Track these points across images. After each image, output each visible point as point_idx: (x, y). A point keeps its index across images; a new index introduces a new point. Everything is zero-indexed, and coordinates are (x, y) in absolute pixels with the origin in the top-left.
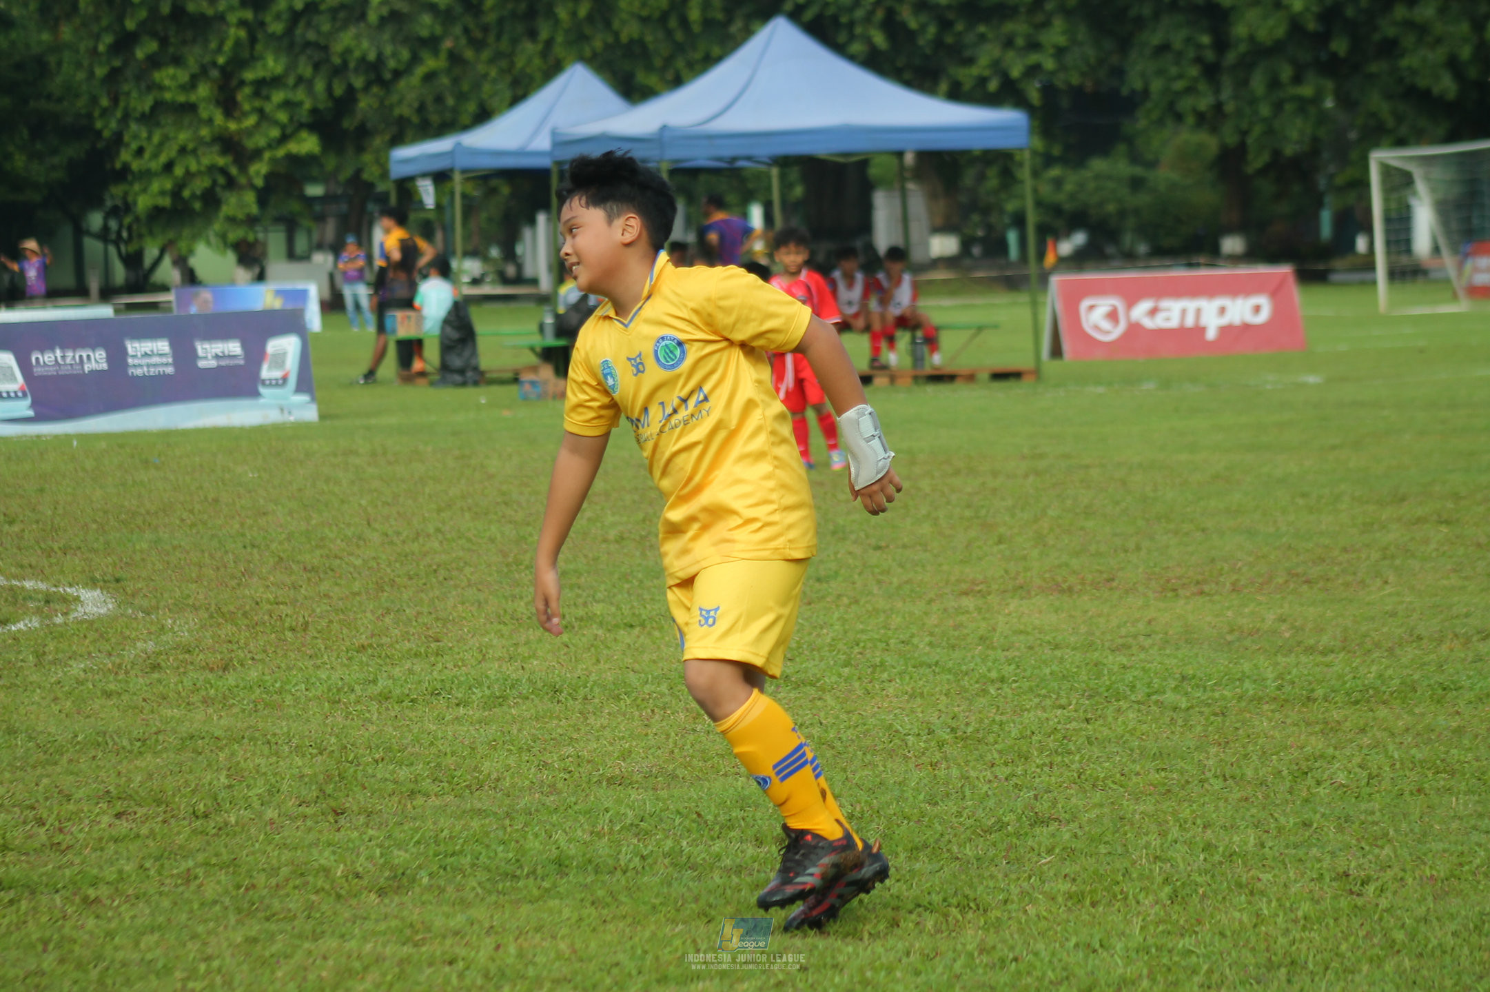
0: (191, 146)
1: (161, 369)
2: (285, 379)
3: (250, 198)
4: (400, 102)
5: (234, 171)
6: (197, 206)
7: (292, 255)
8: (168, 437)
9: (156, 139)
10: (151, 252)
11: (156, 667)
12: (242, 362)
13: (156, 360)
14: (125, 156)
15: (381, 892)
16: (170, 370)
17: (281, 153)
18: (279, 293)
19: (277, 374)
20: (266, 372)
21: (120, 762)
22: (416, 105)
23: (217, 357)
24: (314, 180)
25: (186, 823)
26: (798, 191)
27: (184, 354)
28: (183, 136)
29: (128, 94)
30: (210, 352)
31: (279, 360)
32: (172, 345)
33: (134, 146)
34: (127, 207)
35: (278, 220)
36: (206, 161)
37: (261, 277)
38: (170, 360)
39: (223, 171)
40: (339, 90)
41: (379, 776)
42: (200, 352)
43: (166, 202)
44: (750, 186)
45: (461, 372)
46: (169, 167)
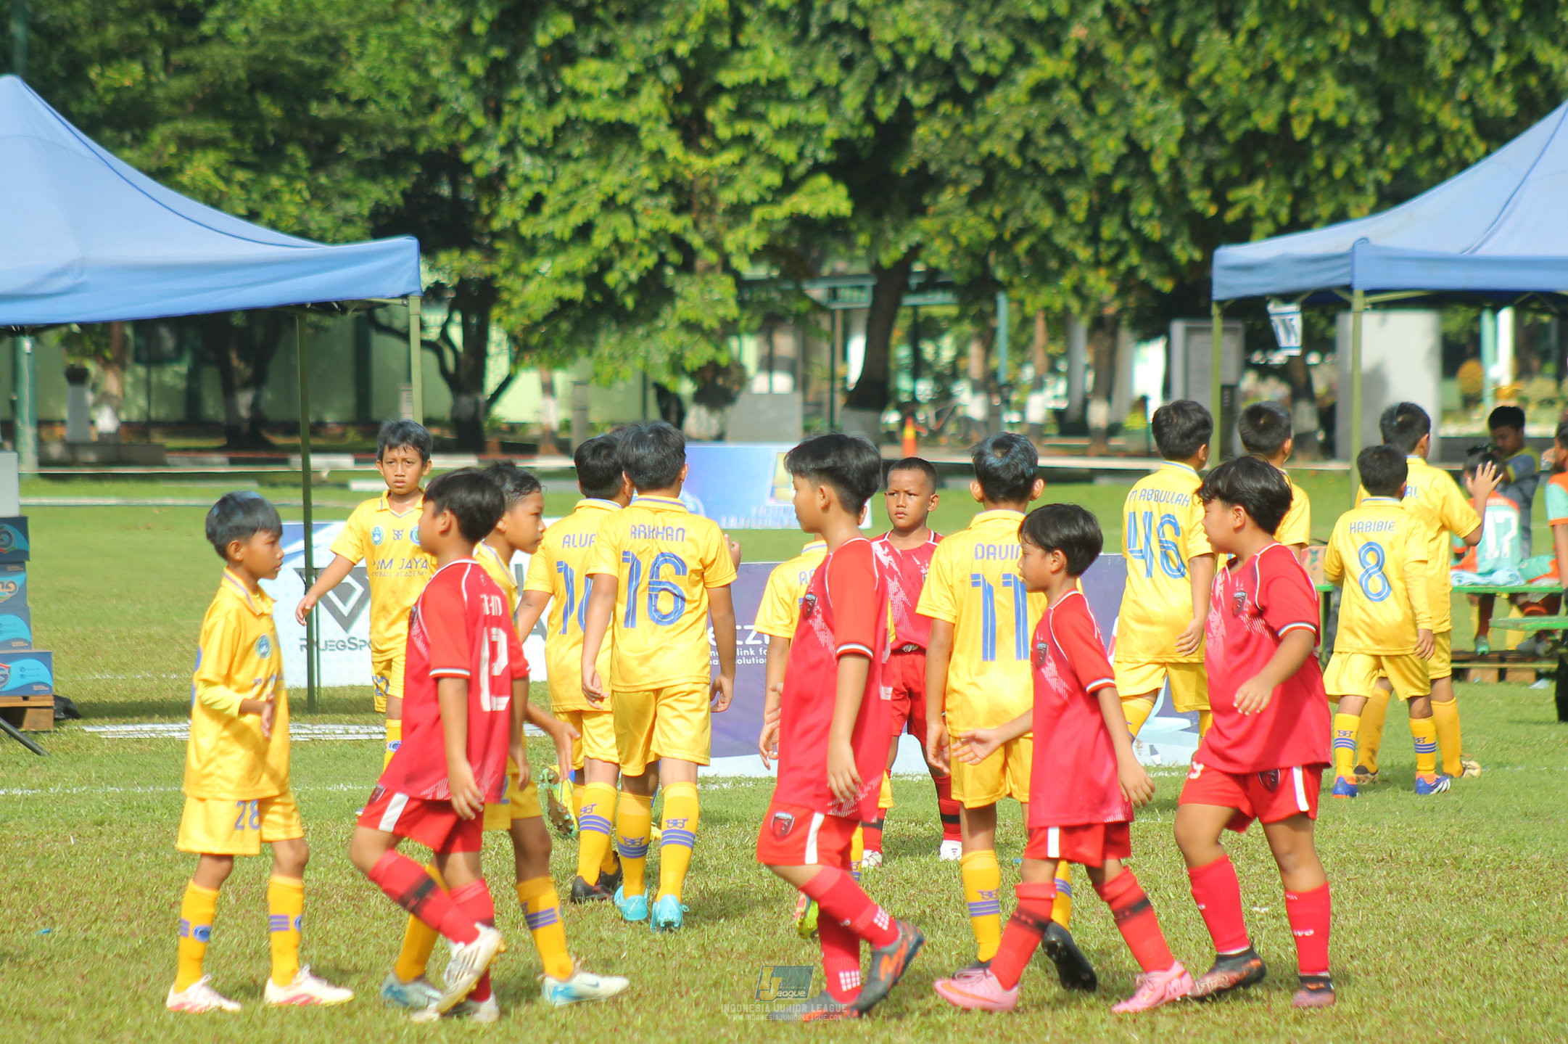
0: (623, 197)
3: (724, 289)
4: (989, 131)
5: (696, 240)
9: (565, 183)
14: (509, 212)
17: (780, 212)
22: (1018, 135)
28: (611, 181)
29: (518, 104)
33: (527, 193)
36: (649, 224)
40: (884, 112)
43: (576, 292)
46: (584, 232)
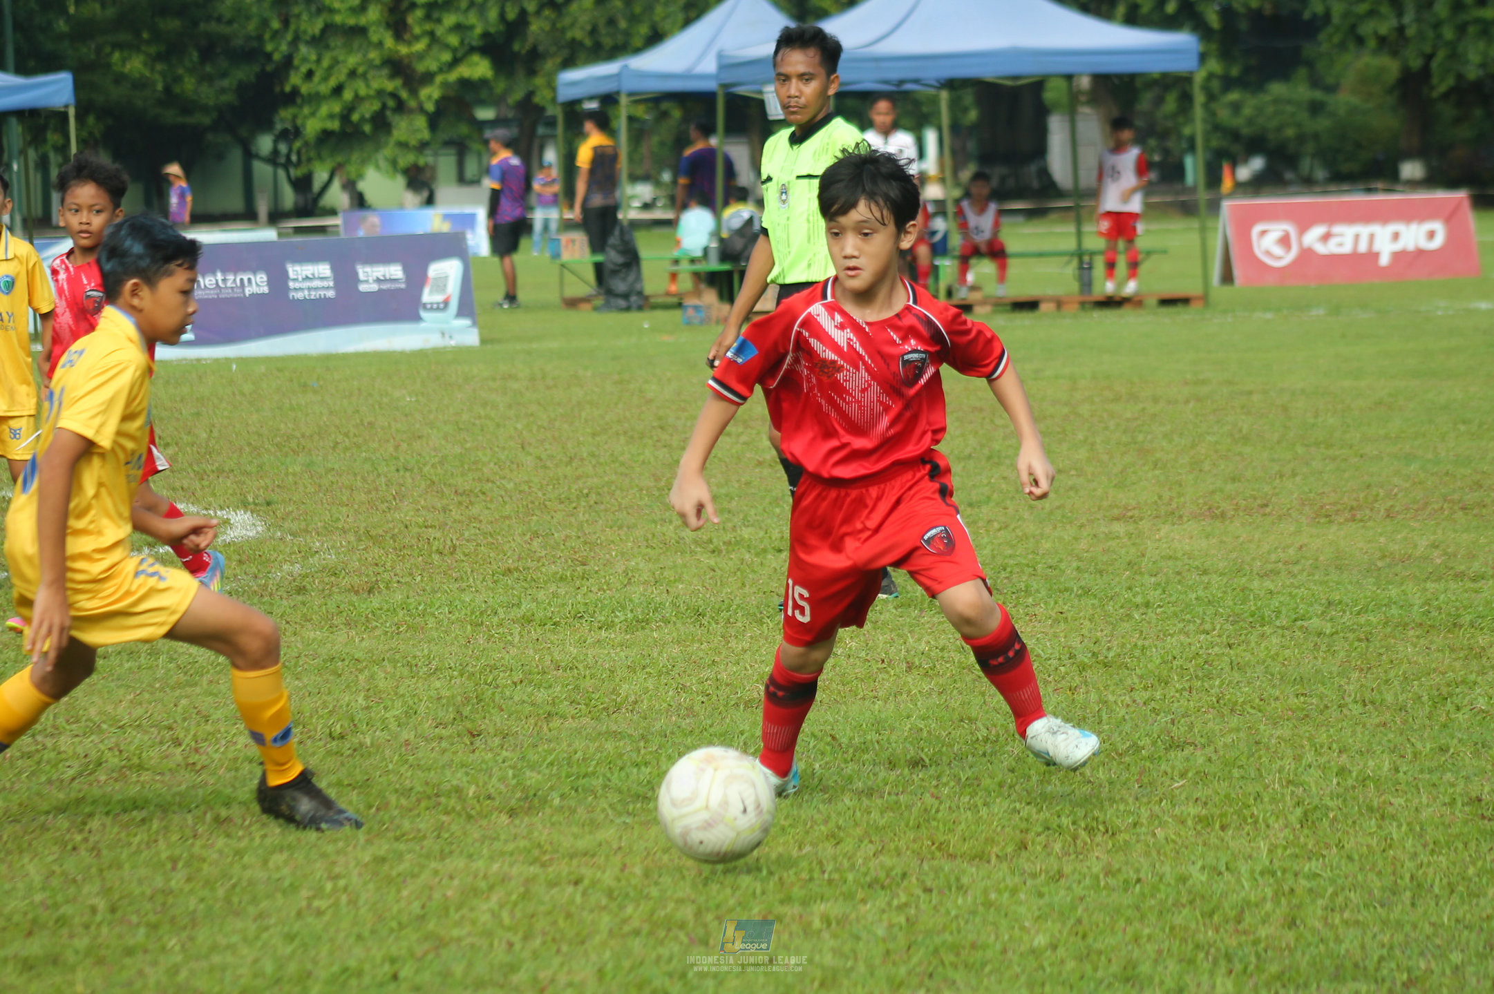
0: (360, 69)
1: (322, 293)
2: (446, 303)
3: (421, 122)
4: (573, 24)
5: (404, 94)
6: (367, 128)
7: (462, 179)
8: (328, 360)
9: (326, 61)
10: (320, 176)
11: (301, 590)
12: (403, 286)
13: (317, 283)
14: (294, 79)
16: (331, 294)
17: (452, 77)
18: (447, 217)
19: (439, 298)
20: (428, 296)
22: (589, 27)
23: (378, 280)
24: (484, 102)
25: (323, 746)
26: (973, 115)
27: (345, 278)
28: (353, 60)
29: (299, 16)
30: (371, 276)
31: (441, 284)
32: (333, 269)
33: (304, 69)
34: (295, 133)
35: (448, 143)
36: (375, 85)
37: (430, 201)
38: (331, 284)
39: (394, 95)
40: (511, 14)
41: (517, 698)
42: (362, 276)
43: (335, 125)
44: (925, 109)
45: (626, 296)
46: (338, 90)
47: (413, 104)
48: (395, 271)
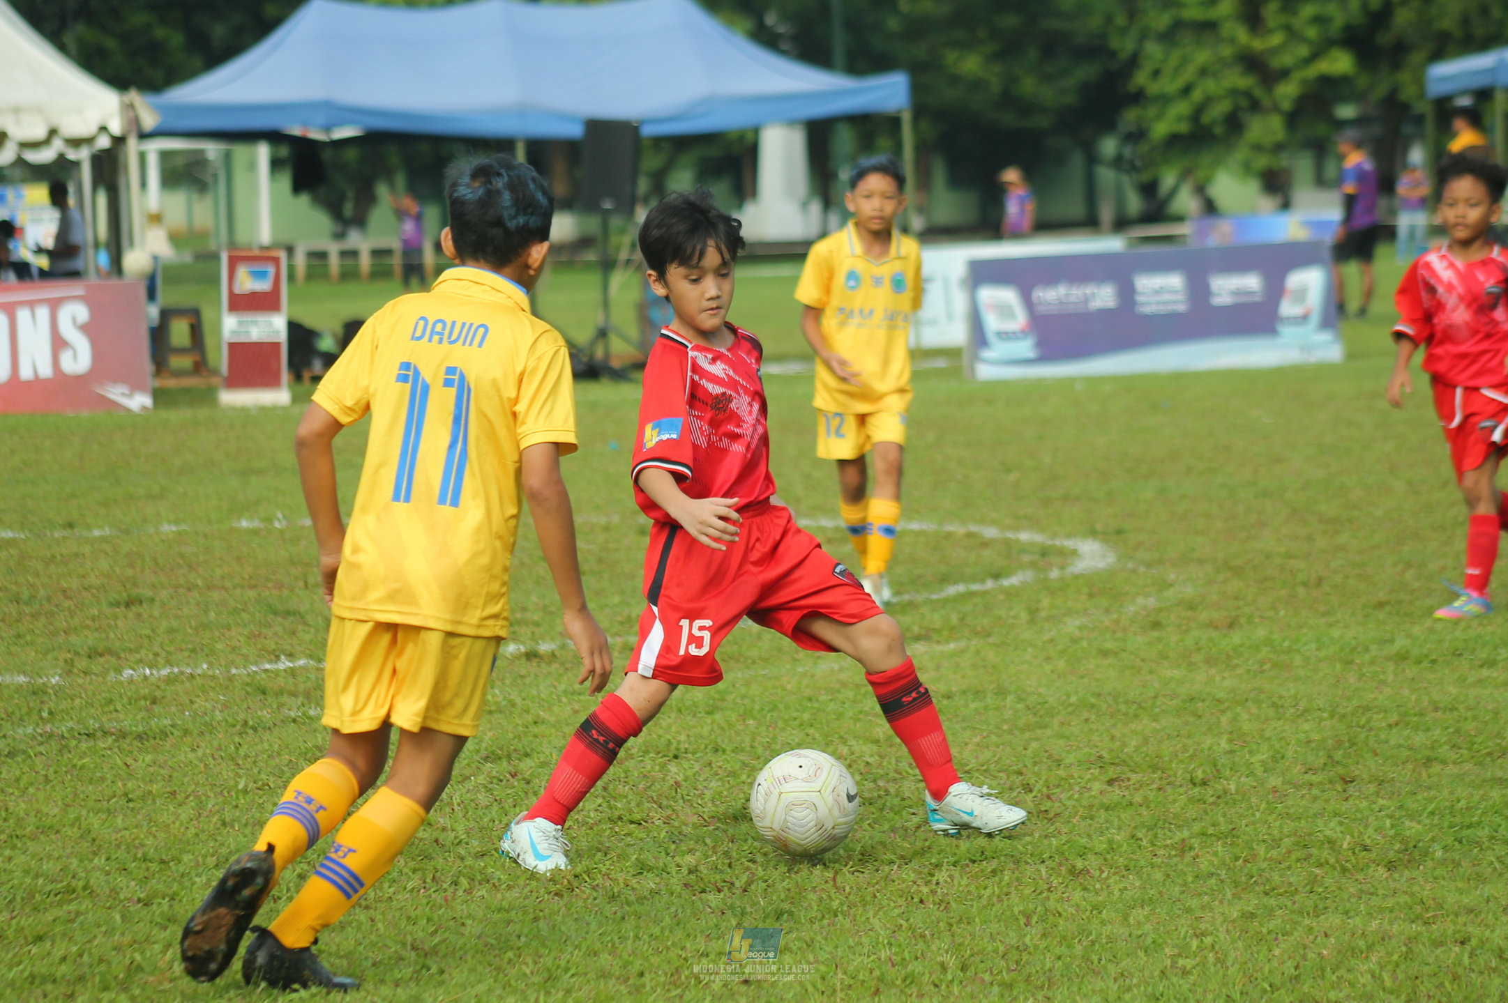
0: (1211, 67)
1: (1173, 307)
2: (1305, 318)
4: (1442, 15)
5: (1258, 92)
6: (1218, 130)
7: (1320, 182)
8: (1180, 379)
9: (1174, 60)
10: (1168, 179)
11: (1156, 625)
12: (1258, 299)
13: (1167, 297)
14: (1140, 78)
15: (1391, 866)
16: (1183, 308)
17: (1311, 72)
18: (1303, 223)
19: (1298, 311)
20: (1287, 308)
21: (1115, 725)
22: (1459, 19)
23: (1234, 293)
24: (1344, 99)
25: (1182, 790)
27: (1198, 290)
28: (1203, 57)
29: (1145, 11)
30: (1225, 288)
31: (1301, 295)
32: (1187, 280)
33: (1150, 67)
34: (1143, 134)
35: (1306, 144)
36: (1227, 83)
37: (1286, 205)
38: (1181, 297)
39: (1247, 94)
41: (1393, 742)
42: (1215, 287)
46: (1187, 89)
47: (1266, 102)
48: (1252, 282)
